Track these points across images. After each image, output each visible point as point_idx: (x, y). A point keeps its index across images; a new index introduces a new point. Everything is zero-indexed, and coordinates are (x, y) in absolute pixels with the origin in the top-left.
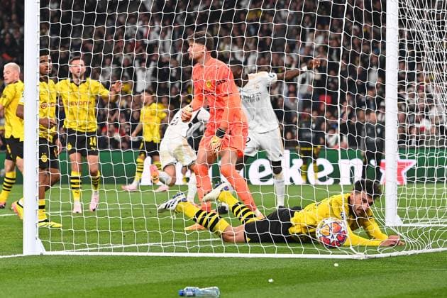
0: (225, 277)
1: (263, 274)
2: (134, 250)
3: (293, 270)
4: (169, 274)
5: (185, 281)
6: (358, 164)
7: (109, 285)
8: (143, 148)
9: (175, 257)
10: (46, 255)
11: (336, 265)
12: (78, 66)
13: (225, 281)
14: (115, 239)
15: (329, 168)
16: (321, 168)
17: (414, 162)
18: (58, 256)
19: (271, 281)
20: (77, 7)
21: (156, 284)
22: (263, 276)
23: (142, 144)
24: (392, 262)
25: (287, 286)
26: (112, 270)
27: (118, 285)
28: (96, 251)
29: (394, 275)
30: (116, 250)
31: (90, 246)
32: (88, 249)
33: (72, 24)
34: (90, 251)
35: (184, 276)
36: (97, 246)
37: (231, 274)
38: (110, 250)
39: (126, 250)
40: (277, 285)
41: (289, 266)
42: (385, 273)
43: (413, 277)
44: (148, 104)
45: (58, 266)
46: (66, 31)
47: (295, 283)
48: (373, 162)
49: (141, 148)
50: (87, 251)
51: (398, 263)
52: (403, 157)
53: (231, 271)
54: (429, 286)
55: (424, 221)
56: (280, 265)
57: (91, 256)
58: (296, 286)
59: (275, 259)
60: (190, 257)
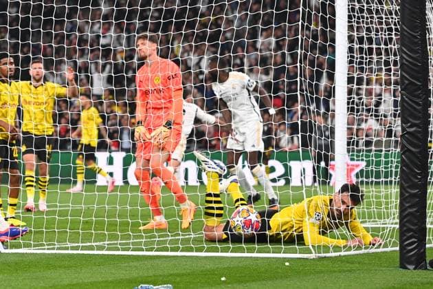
0: (178, 275)
1: (216, 272)
2: (91, 248)
3: (245, 268)
4: (124, 272)
5: (140, 279)
6: (308, 165)
7: (66, 282)
8: (81, 150)
9: (129, 256)
10: (4, 253)
11: (287, 264)
12: (36, 69)
13: (178, 279)
14: (72, 238)
15: (280, 169)
16: (272, 170)
17: (364, 164)
18: (16, 253)
19: (223, 279)
20: (36, 12)
21: (111, 282)
22: (216, 275)
23: (80, 146)
24: (342, 262)
25: (239, 284)
26: (69, 267)
27: (75, 283)
28: (53, 249)
29: (344, 274)
30: (73, 248)
31: (48, 245)
32: (46, 247)
33: (30, 29)
34: (48, 249)
35: (139, 273)
36: (55, 245)
37: (184, 272)
38: (67, 249)
39: (83, 248)
40: (229, 283)
41: (240, 265)
42: (335, 272)
43: (362, 275)
44: (87, 108)
45: (16, 263)
46: (25, 35)
47: (248, 281)
48: (323, 164)
49: (79, 149)
50: (45, 249)
51: (348, 262)
52: (352, 159)
53: (184, 269)
54: (377, 285)
55: (373, 221)
56: (232, 263)
57: (49, 254)
58: (248, 284)
59: (227, 257)
60: (145, 256)
